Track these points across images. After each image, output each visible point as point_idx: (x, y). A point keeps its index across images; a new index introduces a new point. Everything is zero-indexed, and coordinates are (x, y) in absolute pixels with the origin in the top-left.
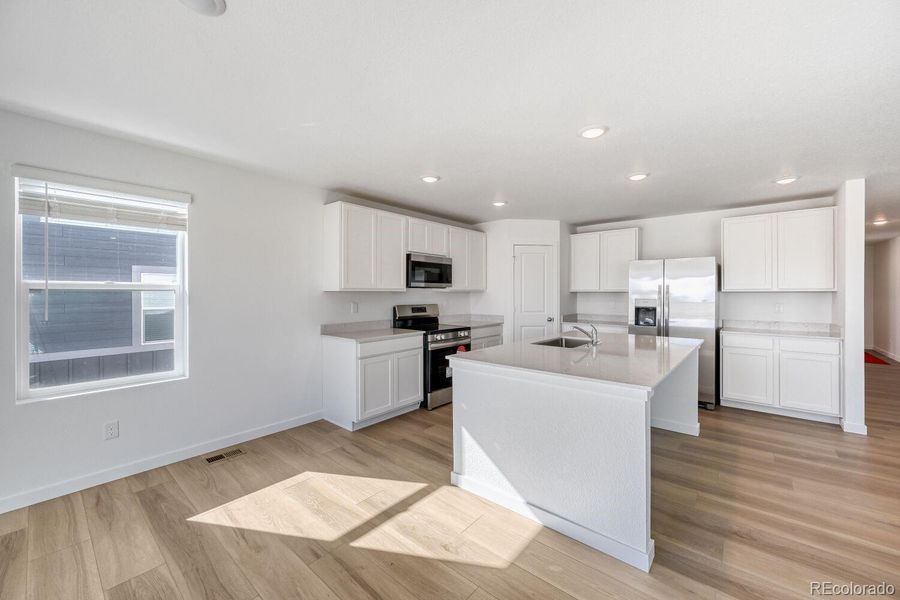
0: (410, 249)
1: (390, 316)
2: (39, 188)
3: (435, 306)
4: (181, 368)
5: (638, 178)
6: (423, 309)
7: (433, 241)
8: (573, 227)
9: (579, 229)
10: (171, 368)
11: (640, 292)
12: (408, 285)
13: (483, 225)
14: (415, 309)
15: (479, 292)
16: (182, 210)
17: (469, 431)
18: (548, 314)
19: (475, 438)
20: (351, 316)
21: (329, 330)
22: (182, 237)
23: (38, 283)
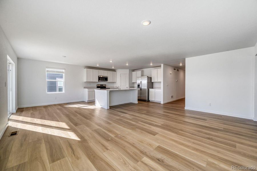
0: (99, 75)
1: (96, 86)
2: (48, 69)
3: (105, 85)
4: (63, 91)
5: (127, 65)
6: (103, 85)
7: (103, 74)
8: (133, 70)
9: (135, 71)
10: (62, 91)
11: (138, 82)
12: (99, 81)
13: (116, 70)
14: (101, 85)
15: (115, 82)
16: (64, 71)
17: (97, 100)
18: (127, 86)
19: (98, 101)
20: (89, 86)
21: (85, 88)
22: (64, 74)
23: (48, 80)
